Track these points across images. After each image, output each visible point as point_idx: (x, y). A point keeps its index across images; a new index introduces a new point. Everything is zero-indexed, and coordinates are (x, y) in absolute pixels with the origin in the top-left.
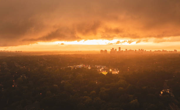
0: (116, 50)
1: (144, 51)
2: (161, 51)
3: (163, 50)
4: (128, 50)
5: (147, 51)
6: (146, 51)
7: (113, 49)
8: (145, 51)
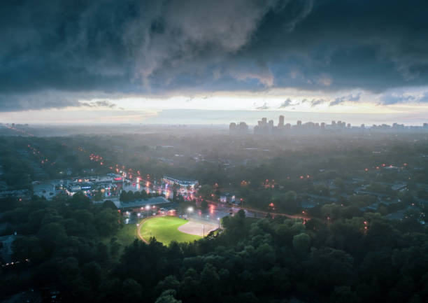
0: (271, 122)
1: (346, 125)
2: (389, 126)
3: (395, 124)
4: (303, 122)
5: (353, 127)
6: (352, 125)
7: (264, 119)
8: (349, 125)
